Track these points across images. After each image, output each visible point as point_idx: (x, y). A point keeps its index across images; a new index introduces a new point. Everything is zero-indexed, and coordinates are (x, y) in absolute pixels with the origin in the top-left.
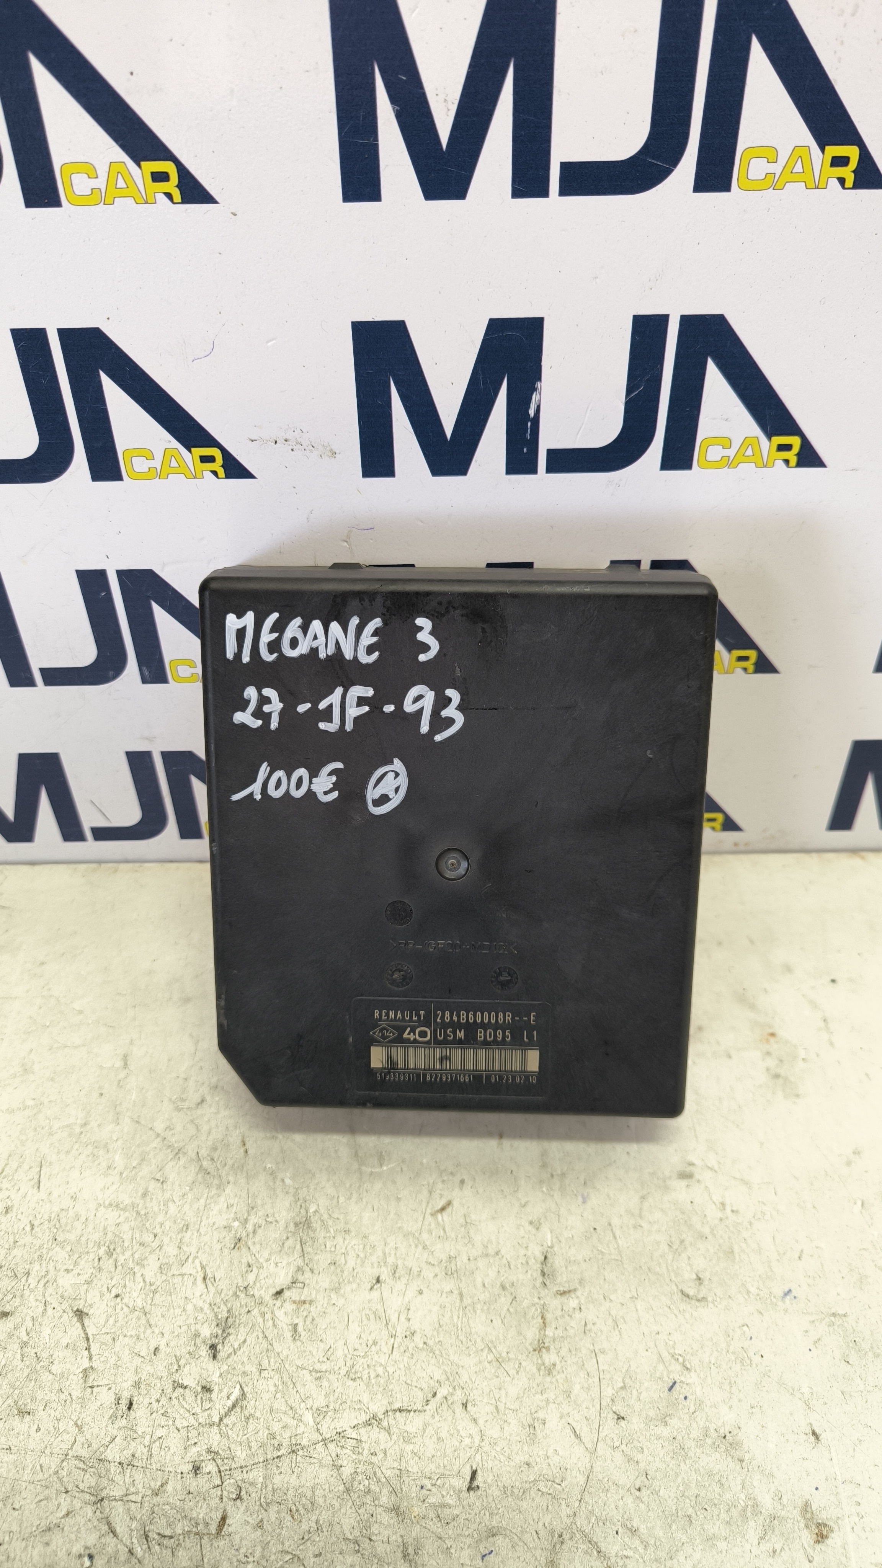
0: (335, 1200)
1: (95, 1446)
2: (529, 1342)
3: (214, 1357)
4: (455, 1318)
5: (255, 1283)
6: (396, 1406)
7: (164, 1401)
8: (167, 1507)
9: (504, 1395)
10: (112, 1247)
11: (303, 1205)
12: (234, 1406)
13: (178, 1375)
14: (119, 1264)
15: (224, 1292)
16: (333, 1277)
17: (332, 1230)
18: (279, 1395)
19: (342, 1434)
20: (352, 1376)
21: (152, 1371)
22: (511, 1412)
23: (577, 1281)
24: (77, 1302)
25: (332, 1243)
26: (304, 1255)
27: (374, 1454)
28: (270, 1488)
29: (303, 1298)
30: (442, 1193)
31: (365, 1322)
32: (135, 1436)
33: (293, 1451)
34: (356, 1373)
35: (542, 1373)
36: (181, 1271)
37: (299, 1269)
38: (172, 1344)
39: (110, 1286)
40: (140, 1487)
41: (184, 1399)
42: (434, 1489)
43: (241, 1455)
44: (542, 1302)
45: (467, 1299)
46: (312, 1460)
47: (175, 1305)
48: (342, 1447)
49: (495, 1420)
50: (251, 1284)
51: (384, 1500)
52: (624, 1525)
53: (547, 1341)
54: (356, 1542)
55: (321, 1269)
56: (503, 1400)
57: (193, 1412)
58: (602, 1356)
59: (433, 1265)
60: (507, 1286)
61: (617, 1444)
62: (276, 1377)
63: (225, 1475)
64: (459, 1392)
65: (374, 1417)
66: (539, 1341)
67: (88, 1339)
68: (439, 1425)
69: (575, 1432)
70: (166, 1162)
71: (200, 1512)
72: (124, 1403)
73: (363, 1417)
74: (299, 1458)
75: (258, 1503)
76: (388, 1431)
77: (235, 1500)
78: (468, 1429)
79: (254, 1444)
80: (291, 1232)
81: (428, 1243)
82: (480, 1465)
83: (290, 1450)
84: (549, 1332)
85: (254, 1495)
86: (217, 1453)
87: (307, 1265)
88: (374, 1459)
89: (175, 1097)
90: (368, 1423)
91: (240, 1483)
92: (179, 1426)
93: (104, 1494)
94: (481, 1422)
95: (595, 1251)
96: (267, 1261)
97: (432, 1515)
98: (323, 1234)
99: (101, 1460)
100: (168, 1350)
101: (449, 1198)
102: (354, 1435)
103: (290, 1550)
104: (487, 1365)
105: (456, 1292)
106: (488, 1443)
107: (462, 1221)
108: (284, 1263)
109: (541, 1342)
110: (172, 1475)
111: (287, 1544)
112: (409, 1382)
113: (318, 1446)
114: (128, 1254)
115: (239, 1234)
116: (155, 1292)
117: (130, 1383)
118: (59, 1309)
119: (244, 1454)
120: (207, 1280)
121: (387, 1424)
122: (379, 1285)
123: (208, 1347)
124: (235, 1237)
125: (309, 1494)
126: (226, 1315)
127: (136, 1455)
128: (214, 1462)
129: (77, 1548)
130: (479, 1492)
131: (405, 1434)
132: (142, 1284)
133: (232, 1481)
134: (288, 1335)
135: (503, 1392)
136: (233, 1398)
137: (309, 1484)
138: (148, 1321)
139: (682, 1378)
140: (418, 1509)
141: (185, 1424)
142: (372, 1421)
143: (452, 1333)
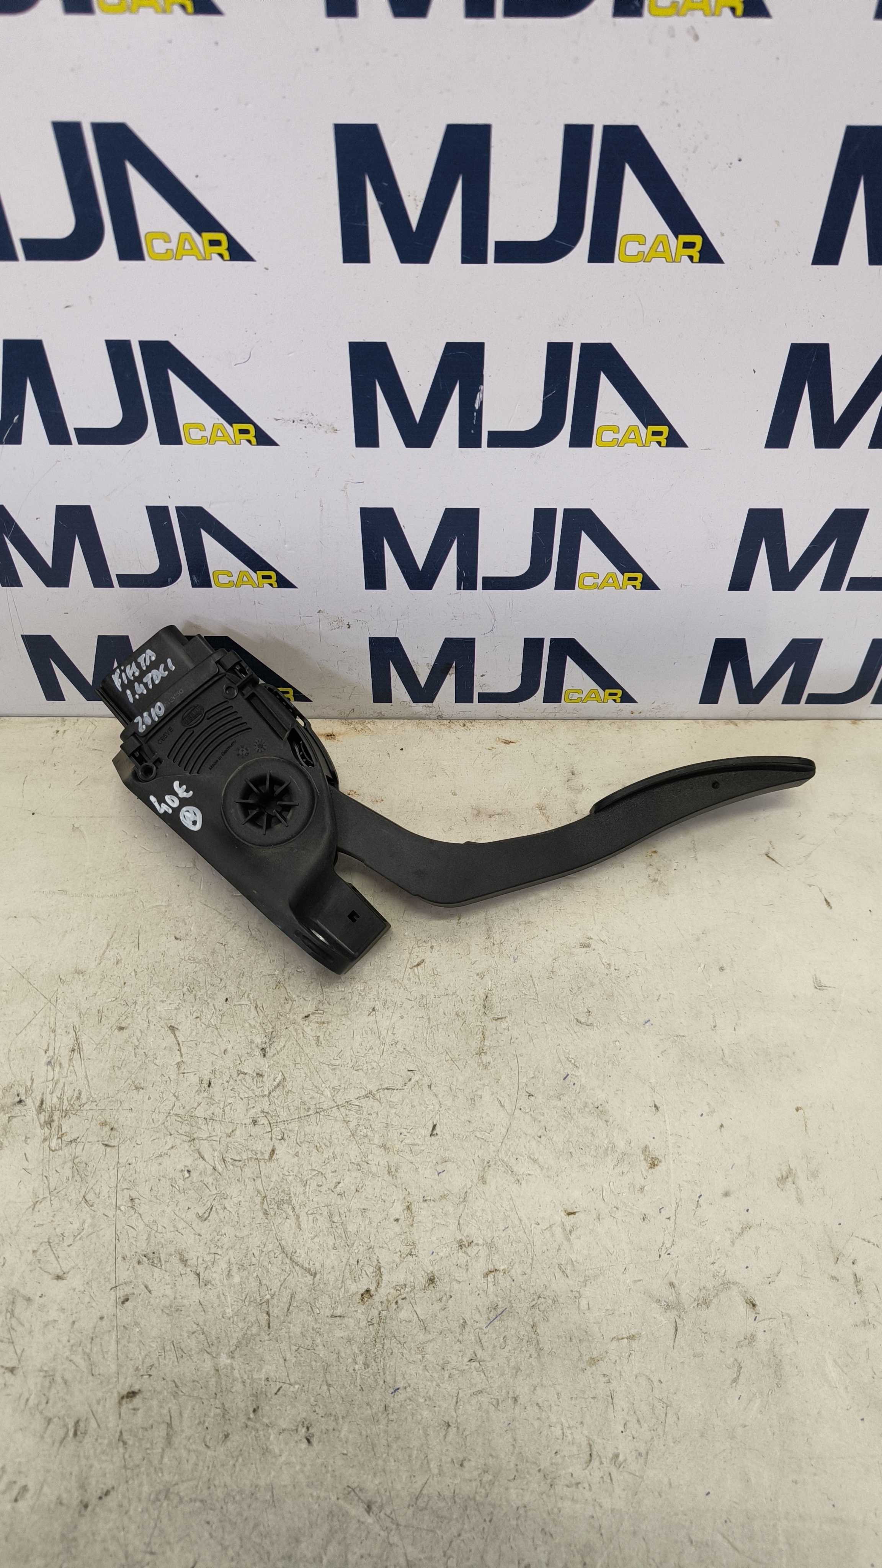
1: (187, 1108)
2: (473, 1049)
3: (264, 1056)
4: (425, 1034)
5: (290, 1010)
6: (385, 1086)
7: (232, 1082)
8: (236, 1144)
9: (455, 1081)
10: (192, 987)
12: (278, 1085)
13: (240, 1066)
14: (197, 997)
15: (270, 1016)
16: (344, 1007)
18: (307, 1079)
19: (349, 1103)
20: (356, 1068)
21: (223, 1064)
22: (460, 1091)
23: (507, 1012)
24: (170, 1021)
25: (342, 986)
26: (323, 993)
27: (370, 1114)
28: (303, 1133)
29: (323, 1020)
30: (418, 954)
31: (365, 1035)
32: (214, 1102)
33: (317, 1112)
34: (358, 1066)
35: (481, 1068)
36: (239, 1002)
37: (320, 1002)
38: (235, 1048)
39: (192, 1012)
40: (219, 1132)
41: (245, 1081)
42: (408, 1135)
43: (283, 1114)
44: (483, 1024)
45: (433, 1022)
46: (330, 1118)
47: (237, 1023)
48: (350, 1110)
49: (449, 1095)
50: (288, 1011)
51: (376, 1141)
52: (529, 1157)
53: (485, 1048)
54: (358, 1165)
55: (334, 1002)
56: (455, 1083)
57: (251, 1088)
58: (521, 1058)
59: (411, 1000)
60: (460, 1014)
61: (527, 1111)
62: (306, 1068)
63: (273, 1125)
64: (426, 1079)
65: (370, 1093)
67: (179, 1044)
68: (412, 1098)
69: (501, 1103)
70: (226, 932)
71: (259, 1146)
72: (205, 1083)
73: (364, 1093)
74: (321, 1117)
75: (295, 1142)
76: (379, 1101)
77: (280, 1140)
78: (431, 1100)
79: (292, 1108)
80: (314, 978)
81: (407, 987)
82: (439, 1122)
83: (315, 1112)
84: (487, 1043)
85: (292, 1137)
86: (268, 1113)
87: (325, 999)
88: (370, 1117)
90: (366, 1096)
91: (283, 1130)
92: (243, 1097)
93: (195, 1136)
94: (440, 1096)
95: (521, 994)
96: (297, 997)
97: (407, 1149)
99: (192, 1116)
100: (233, 1051)
101: (423, 958)
102: (357, 1103)
104: (446, 1063)
105: (426, 1017)
106: (444, 1109)
107: (431, 972)
108: (310, 998)
109: (481, 1049)
110: (239, 1125)
111: (314, 1165)
112: (393, 1072)
113: (333, 1109)
114: (203, 991)
115: (278, 979)
116: (222, 1016)
117: (209, 1071)
118: (158, 1025)
119: (286, 1113)
120: (258, 1008)
121: (378, 1097)
122: (374, 1013)
123: (260, 1050)
124: (276, 981)
125: (328, 1137)
126: (271, 1030)
127: (215, 1114)
128: (266, 1118)
129: (180, 1167)
130: (437, 1137)
131: (391, 1103)
132: (214, 1010)
133: (278, 1129)
134: (313, 1042)
135: (455, 1079)
136: (277, 1080)
137: (328, 1131)
138: (219, 1033)
139: (573, 1073)
140: (398, 1146)
141: (246, 1096)
142: (369, 1095)
143: (423, 1043)
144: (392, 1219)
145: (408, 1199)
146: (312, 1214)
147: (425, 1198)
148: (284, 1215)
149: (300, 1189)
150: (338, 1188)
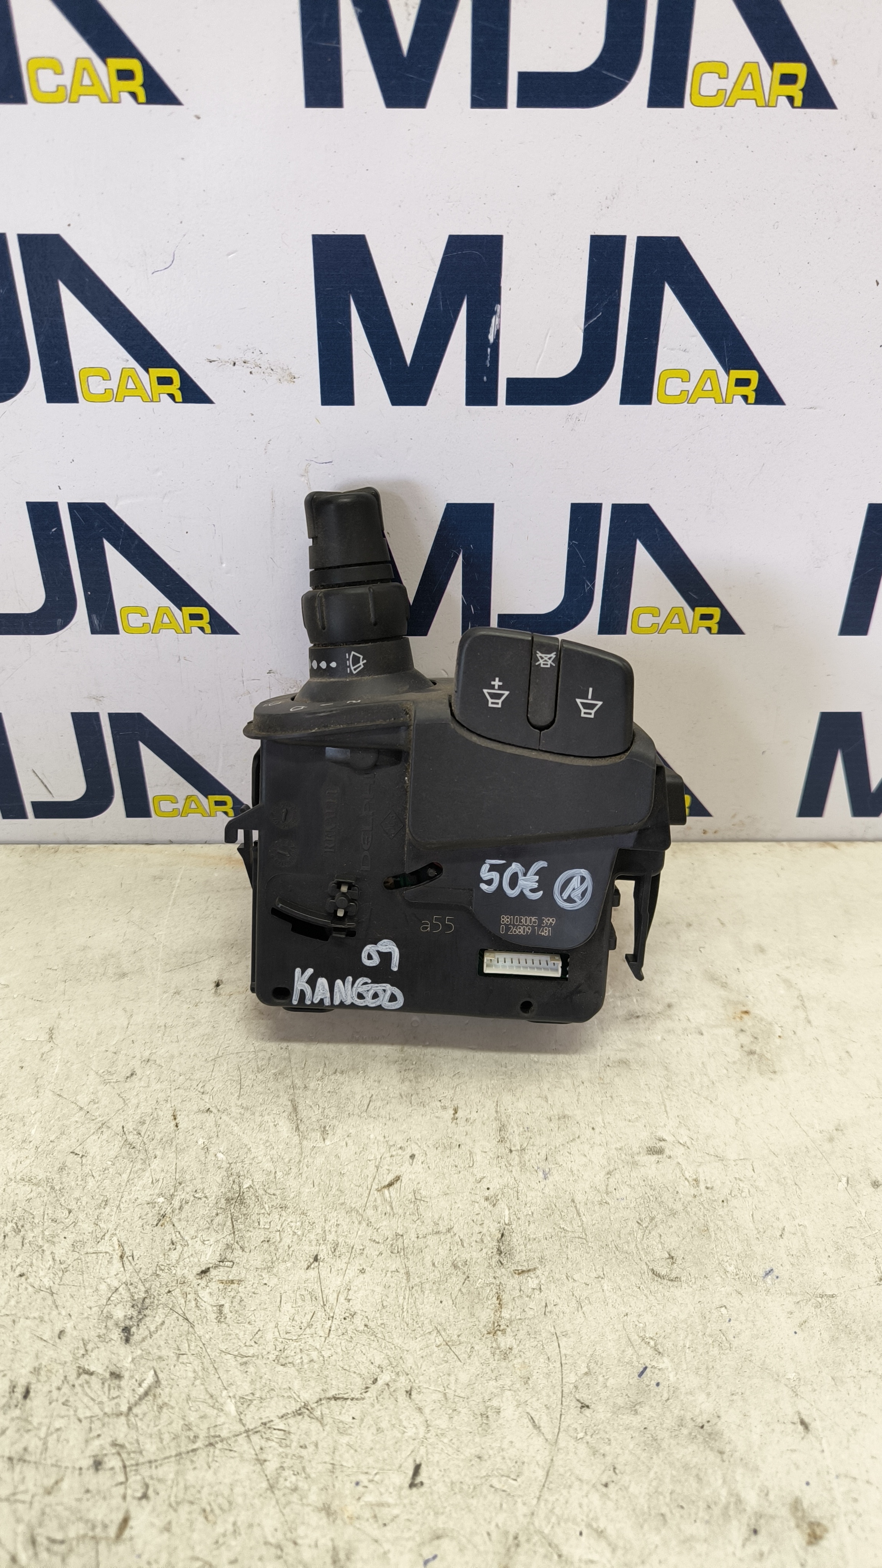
0: (273, 1175)
2: (482, 1324)
3: (127, 1340)
4: (401, 1299)
5: (178, 1262)
6: (331, 1394)
7: (66, 1389)
8: (59, 1508)
9: (453, 1382)
10: (20, 1224)
11: (237, 1180)
12: (146, 1394)
13: (84, 1360)
14: (26, 1241)
15: (143, 1271)
16: (266, 1256)
17: (266, 1206)
18: (198, 1382)
19: (268, 1425)
20: (282, 1361)
21: (55, 1356)
22: (461, 1400)
23: (537, 1260)
25: (266, 1220)
26: (234, 1233)
27: (303, 1447)
28: (182, 1485)
29: (231, 1278)
30: (390, 1168)
31: (300, 1303)
32: (30, 1427)
33: (211, 1444)
34: (287, 1357)
35: (497, 1357)
36: (95, 1249)
37: (228, 1246)
38: (80, 1326)
39: (14, 1265)
40: (31, 1485)
41: (89, 1387)
42: (371, 1486)
43: (151, 1448)
44: (498, 1282)
45: (414, 1279)
46: (232, 1454)
47: (87, 1284)
48: (268, 1439)
49: (443, 1409)
50: (174, 1261)
51: (313, 1499)
52: (589, 1526)
53: (503, 1323)
54: (279, 1547)
55: (253, 1248)
56: (453, 1386)
57: (99, 1400)
58: (565, 1339)
59: (378, 1243)
60: (460, 1264)
61: (581, 1435)
62: (196, 1363)
63: (131, 1471)
64: (403, 1378)
65: (305, 1406)
66: (494, 1323)
68: (378, 1414)
69: (534, 1422)
70: (87, 1136)
71: (100, 1513)
72: (20, 1390)
73: (294, 1406)
74: (217, 1452)
75: (167, 1502)
76: (321, 1420)
77: (140, 1499)
78: (412, 1419)
79: (166, 1436)
80: (221, 1208)
81: (373, 1220)
82: (425, 1459)
83: (207, 1443)
84: (506, 1314)
85: (162, 1493)
86: (122, 1446)
87: (237, 1243)
89: (102, 1071)
90: (298, 1413)
91: (147, 1480)
92: (81, 1416)
94: (427, 1411)
95: (557, 1229)
96: (192, 1239)
97: (367, 1514)
98: (257, 1210)
100: (75, 1333)
101: (398, 1174)
102: (282, 1426)
103: (201, 1556)
104: (436, 1349)
105: (402, 1271)
106: (434, 1434)
107: (411, 1196)
108: (212, 1241)
109: (496, 1324)
110: (69, 1471)
111: (198, 1548)
112: (346, 1367)
113: (239, 1438)
114: (37, 1231)
115: (164, 1210)
116: (64, 1271)
117: (29, 1368)
119: (154, 1447)
120: (125, 1259)
121: (319, 1413)
122: (316, 1264)
123: (120, 1330)
124: (159, 1214)
125: (226, 1492)
126: (144, 1295)
127: (30, 1449)
128: (118, 1457)
130: (422, 1490)
131: (341, 1425)
132: (51, 1262)
133: (139, 1478)
134: (212, 1316)
135: (452, 1378)
136: (145, 1385)
137: (227, 1481)
138: (54, 1302)
139: (654, 1363)
140: (352, 1508)
141: (88, 1414)
142: (303, 1410)
143: (397, 1315)
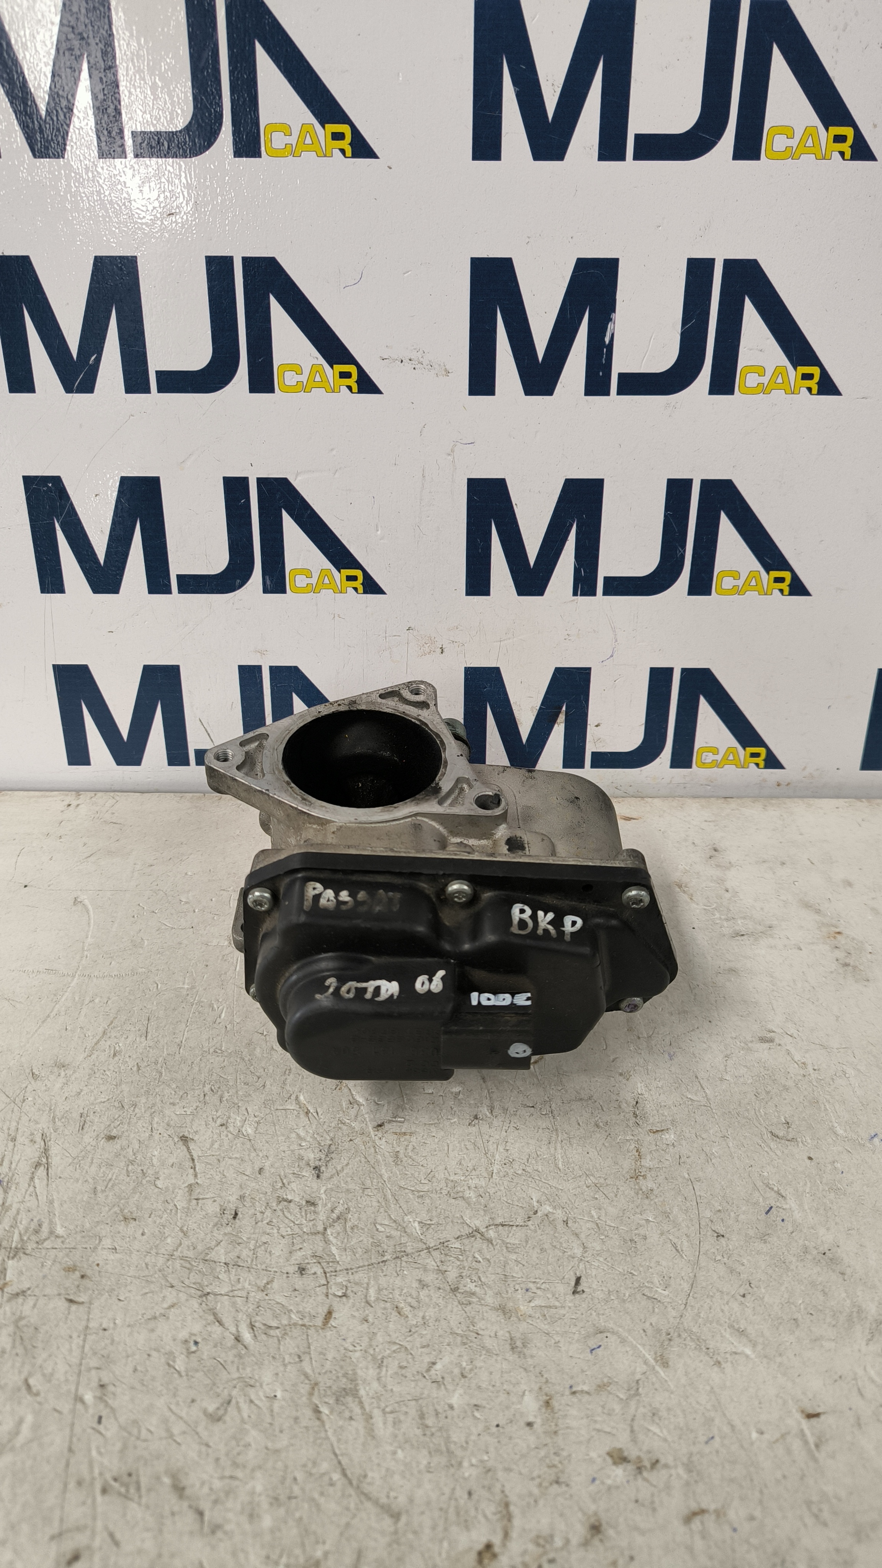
1: (200, 1248)
2: (625, 1171)
3: (318, 1177)
5: (356, 1117)
6: (498, 1221)
7: (268, 1213)
8: (272, 1303)
10: (217, 1086)
12: (338, 1218)
13: (282, 1191)
14: (224, 1099)
15: (326, 1124)
16: (432, 1114)
19: (446, 1244)
20: (454, 1195)
21: (257, 1187)
22: (612, 1228)
23: (668, 1122)
24: (183, 1130)
26: (403, 1096)
27: (478, 1261)
28: (375, 1287)
29: (403, 1130)
31: (465, 1151)
32: (240, 1241)
33: (397, 1257)
34: (457, 1193)
35: (640, 1196)
36: (283, 1106)
37: (399, 1108)
38: (276, 1165)
39: (215, 1117)
40: (246, 1285)
41: (289, 1212)
42: (539, 1292)
44: (636, 1139)
45: (563, 1135)
46: (417, 1265)
47: (279, 1133)
48: (446, 1255)
49: (596, 1235)
50: (353, 1117)
51: (489, 1301)
52: (731, 1326)
53: (643, 1170)
54: (464, 1336)
55: (420, 1108)
56: (604, 1217)
57: (298, 1222)
58: (698, 1183)
59: (530, 1106)
60: (601, 1124)
61: (718, 1258)
62: (379, 1195)
63: (331, 1276)
64: (559, 1211)
65: (477, 1231)
66: (635, 1170)
67: (193, 1160)
68: (541, 1238)
69: (676, 1247)
71: (307, 1306)
72: (229, 1212)
73: (467, 1230)
74: (404, 1264)
75: (364, 1300)
76: (491, 1241)
77: (341, 1297)
78: (570, 1242)
79: (358, 1251)
81: (523, 1089)
82: (584, 1272)
83: (394, 1256)
84: (645, 1163)
85: (360, 1293)
86: (321, 1257)
87: (406, 1105)
88: (479, 1266)
90: (470, 1235)
91: (345, 1283)
92: (284, 1234)
93: (209, 1290)
94: (582, 1236)
95: (684, 1098)
96: (367, 1100)
97: (538, 1313)
99: (206, 1260)
100: (273, 1170)
102: (457, 1245)
103: (397, 1341)
104: (586, 1189)
105: (552, 1128)
106: (591, 1254)
107: (554, 1071)
108: (384, 1102)
109: (637, 1171)
110: (278, 1274)
111: (394, 1336)
112: (510, 1201)
113: (422, 1253)
114: (232, 1091)
116: (258, 1123)
117: (236, 1196)
118: (165, 1135)
119: (349, 1258)
120: (310, 1114)
121: (489, 1236)
122: (476, 1121)
123: (312, 1168)
125: (415, 1294)
126: (329, 1143)
127: (242, 1257)
128: (319, 1265)
129: (183, 1334)
130: (584, 1296)
131: (508, 1245)
132: (246, 1116)
133: (338, 1281)
134: (390, 1160)
135: (603, 1212)
136: (337, 1212)
138: (252, 1146)
139: (778, 1204)
140: (524, 1309)
141: (290, 1232)
142: (475, 1233)
143: (550, 1162)
144: (522, 1423)
145: (546, 1389)
146: (392, 1412)
147: (574, 1389)
148: (347, 1414)
149: (372, 1372)
150: (433, 1372)
